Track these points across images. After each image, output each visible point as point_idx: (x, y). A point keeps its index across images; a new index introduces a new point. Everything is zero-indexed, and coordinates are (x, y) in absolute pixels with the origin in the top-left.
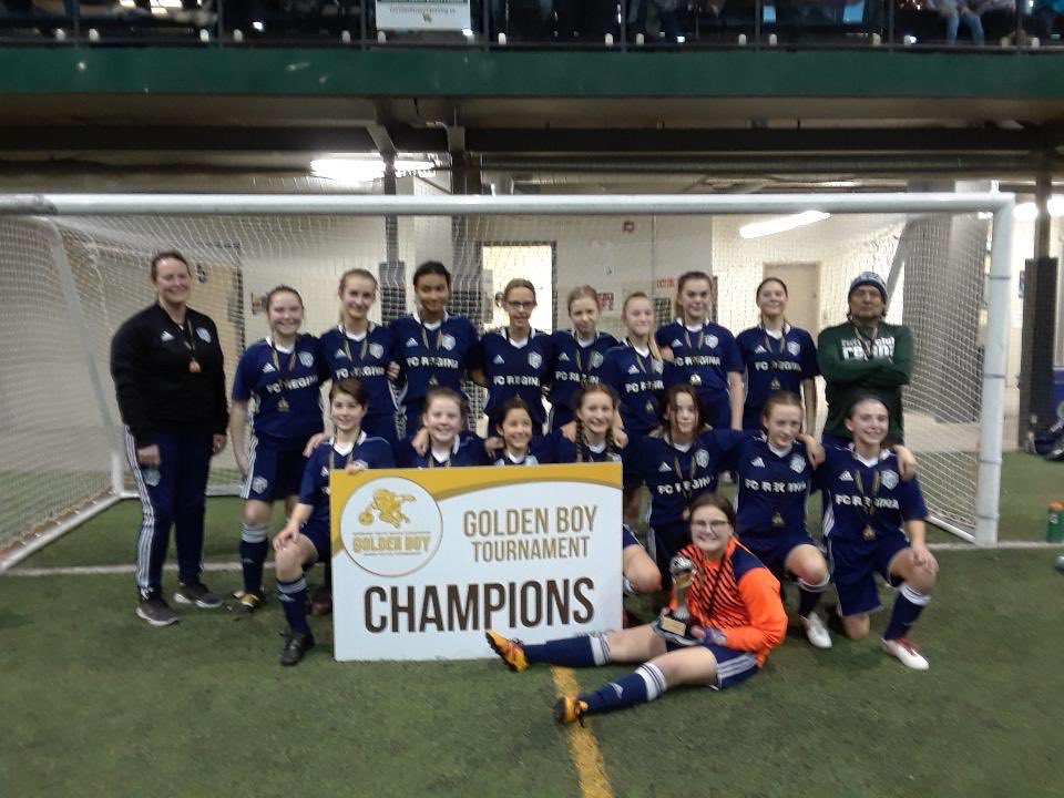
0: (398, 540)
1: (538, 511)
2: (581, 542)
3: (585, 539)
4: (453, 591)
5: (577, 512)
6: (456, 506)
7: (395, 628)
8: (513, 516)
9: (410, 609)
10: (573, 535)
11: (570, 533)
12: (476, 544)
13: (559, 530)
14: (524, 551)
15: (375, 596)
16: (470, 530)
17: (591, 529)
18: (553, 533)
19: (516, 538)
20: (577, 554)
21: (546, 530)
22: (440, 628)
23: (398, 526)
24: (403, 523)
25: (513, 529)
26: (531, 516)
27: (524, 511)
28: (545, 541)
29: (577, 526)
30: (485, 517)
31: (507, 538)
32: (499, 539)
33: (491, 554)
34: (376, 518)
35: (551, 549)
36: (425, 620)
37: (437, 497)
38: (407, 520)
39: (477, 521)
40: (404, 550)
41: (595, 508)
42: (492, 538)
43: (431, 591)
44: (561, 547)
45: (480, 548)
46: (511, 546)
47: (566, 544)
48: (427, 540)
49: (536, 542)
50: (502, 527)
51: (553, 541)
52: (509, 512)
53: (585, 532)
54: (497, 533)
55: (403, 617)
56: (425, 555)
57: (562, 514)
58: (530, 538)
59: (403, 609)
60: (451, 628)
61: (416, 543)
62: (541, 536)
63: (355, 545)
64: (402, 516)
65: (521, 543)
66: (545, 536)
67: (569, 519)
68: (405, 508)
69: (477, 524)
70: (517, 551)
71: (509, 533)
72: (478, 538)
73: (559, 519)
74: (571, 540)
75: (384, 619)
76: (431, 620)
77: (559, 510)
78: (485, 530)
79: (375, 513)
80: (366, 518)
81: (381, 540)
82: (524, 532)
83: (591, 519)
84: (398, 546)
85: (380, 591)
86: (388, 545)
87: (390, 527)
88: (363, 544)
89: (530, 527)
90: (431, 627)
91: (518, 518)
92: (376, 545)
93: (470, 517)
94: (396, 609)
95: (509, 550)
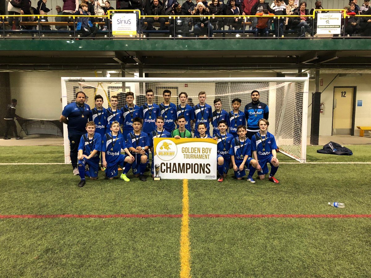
0: (168, 153)
1: (198, 148)
2: (208, 156)
3: (209, 155)
4: (179, 164)
5: (207, 149)
6: (180, 146)
7: (167, 172)
8: (192, 149)
9: (170, 168)
10: (206, 154)
11: (205, 154)
12: (184, 155)
13: (203, 153)
14: (195, 157)
15: (163, 165)
16: (183, 152)
17: (210, 153)
18: (201, 153)
19: (193, 154)
20: (207, 159)
21: (200, 153)
22: (176, 172)
23: (168, 150)
24: (169, 149)
25: (192, 152)
26: (196, 149)
27: (195, 148)
28: (199, 155)
29: (207, 152)
30: (186, 149)
31: (191, 154)
32: (189, 154)
33: (187, 157)
34: (164, 148)
35: (201, 157)
36: (173, 170)
37: (176, 144)
38: (170, 149)
39: (185, 149)
40: (169, 155)
41: (211, 148)
42: (188, 153)
43: (175, 164)
44: (203, 157)
45: (185, 155)
46: (192, 156)
47: (204, 156)
48: (174, 153)
49: (197, 155)
50: (190, 151)
51: (201, 155)
52: (192, 148)
53: (209, 153)
54: (189, 153)
55: (169, 170)
56: (174, 156)
57: (203, 149)
58: (196, 154)
59: (169, 168)
60: (179, 172)
61: (172, 154)
62: (199, 154)
63: (159, 154)
64: (169, 148)
65: (194, 155)
66: (200, 154)
67: (205, 150)
68: (169, 146)
69: (184, 150)
70: (193, 157)
71: (192, 153)
72: (185, 153)
73: (203, 150)
74: (205, 155)
75: (165, 170)
76: (174, 171)
77: (203, 148)
78: (186, 152)
79: (163, 147)
80: (161, 148)
81: (164, 153)
82: (195, 153)
83: (210, 151)
84: (168, 154)
85: (164, 164)
86: (166, 154)
87: (166, 150)
88: (160, 153)
89: (196, 152)
90: (175, 172)
91: (194, 149)
92: (163, 154)
93: (183, 149)
94: (167, 168)
95: (191, 156)
